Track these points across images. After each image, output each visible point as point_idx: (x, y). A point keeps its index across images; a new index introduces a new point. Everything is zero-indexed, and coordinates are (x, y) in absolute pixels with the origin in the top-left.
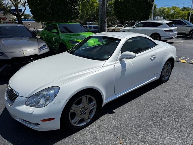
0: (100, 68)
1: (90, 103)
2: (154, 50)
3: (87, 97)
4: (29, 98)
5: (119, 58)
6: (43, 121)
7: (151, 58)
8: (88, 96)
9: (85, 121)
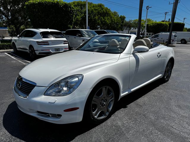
0: (117, 60)
1: (108, 95)
2: (159, 49)
3: (106, 88)
4: (49, 87)
5: (132, 52)
6: (66, 111)
7: (158, 55)
8: (108, 87)
9: (104, 114)
